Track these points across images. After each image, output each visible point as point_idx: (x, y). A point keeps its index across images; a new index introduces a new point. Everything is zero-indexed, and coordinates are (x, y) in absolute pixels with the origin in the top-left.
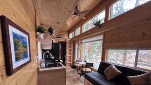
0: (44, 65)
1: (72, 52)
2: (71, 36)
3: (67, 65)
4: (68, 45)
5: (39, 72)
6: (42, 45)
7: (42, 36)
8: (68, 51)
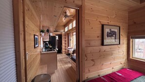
0: (44, 50)
1: (67, 42)
2: (66, 29)
3: (63, 53)
4: (63, 37)
5: (41, 54)
6: (43, 39)
7: (43, 34)
8: (63, 42)
